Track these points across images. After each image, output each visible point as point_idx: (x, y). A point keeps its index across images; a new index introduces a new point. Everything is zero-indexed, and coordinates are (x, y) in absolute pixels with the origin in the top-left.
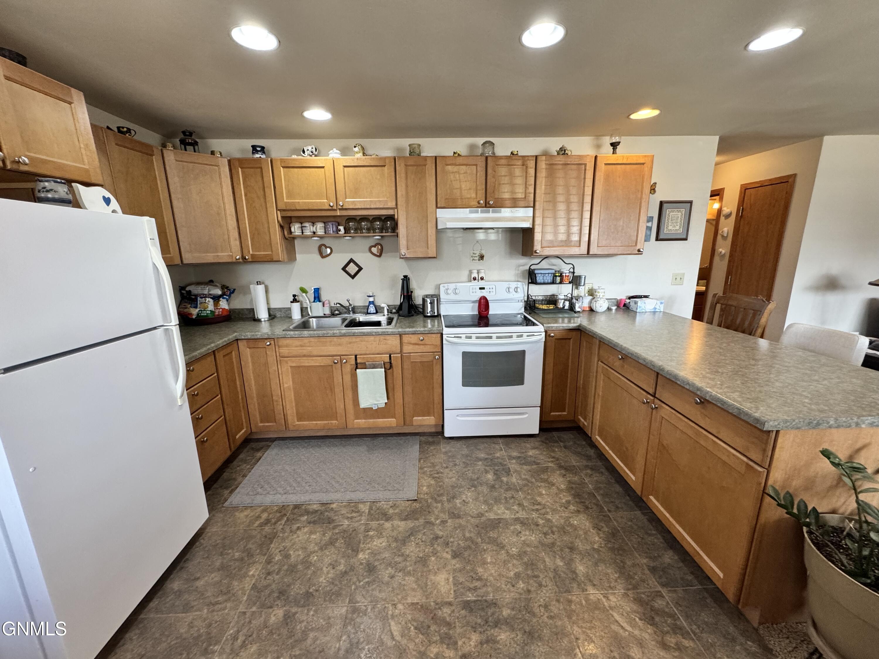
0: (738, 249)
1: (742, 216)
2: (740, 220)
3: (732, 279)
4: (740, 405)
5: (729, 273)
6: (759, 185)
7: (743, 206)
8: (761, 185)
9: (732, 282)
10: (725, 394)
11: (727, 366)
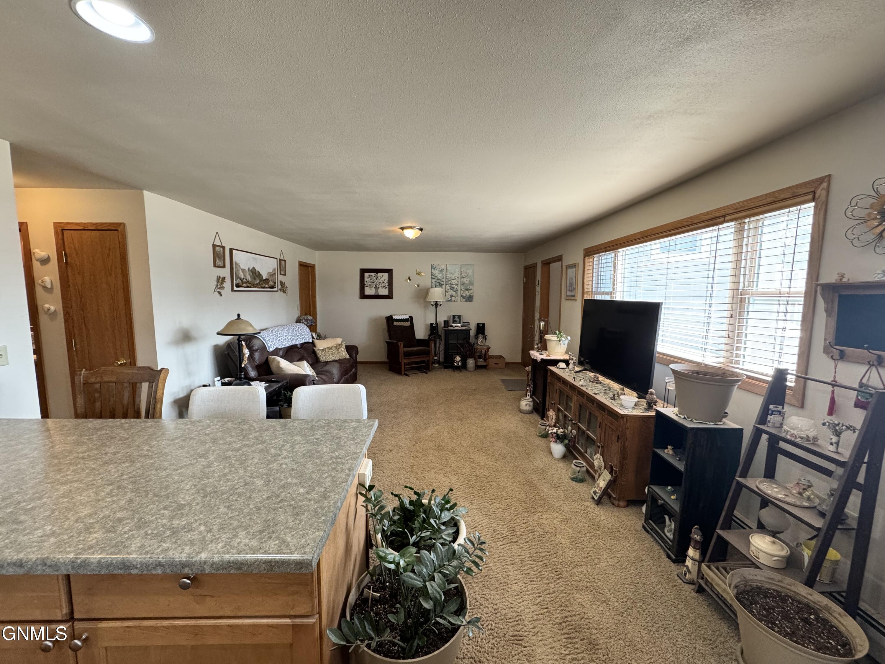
0: (74, 305)
1: (67, 263)
2: (67, 268)
3: (77, 342)
4: (266, 552)
5: (70, 336)
6: (81, 228)
7: (65, 250)
8: (85, 228)
9: (78, 346)
10: (232, 548)
11: (183, 485)
